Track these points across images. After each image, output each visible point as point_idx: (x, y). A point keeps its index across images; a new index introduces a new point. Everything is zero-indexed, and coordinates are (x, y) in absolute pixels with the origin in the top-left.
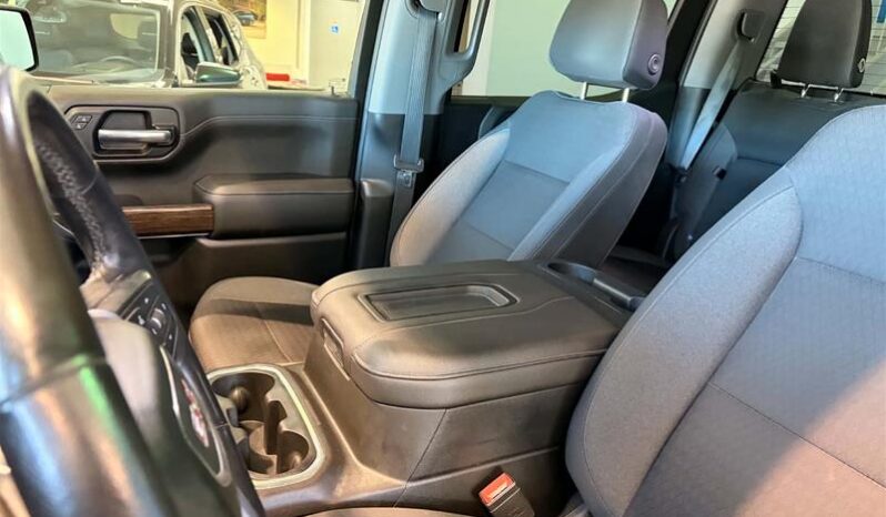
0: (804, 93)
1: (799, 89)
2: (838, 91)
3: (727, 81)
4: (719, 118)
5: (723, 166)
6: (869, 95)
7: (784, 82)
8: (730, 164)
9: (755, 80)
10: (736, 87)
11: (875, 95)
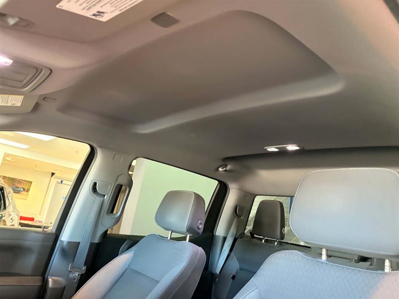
0: (263, 241)
1: (261, 239)
2: (276, 241)
3: (233, 234)
4: (231, 250)
5: (234, 273)
6: (288, 243)
7: (255, 236)
8: (237, 273)
9: (244, 234)
10: (237, 237)
11: (291, 244)
